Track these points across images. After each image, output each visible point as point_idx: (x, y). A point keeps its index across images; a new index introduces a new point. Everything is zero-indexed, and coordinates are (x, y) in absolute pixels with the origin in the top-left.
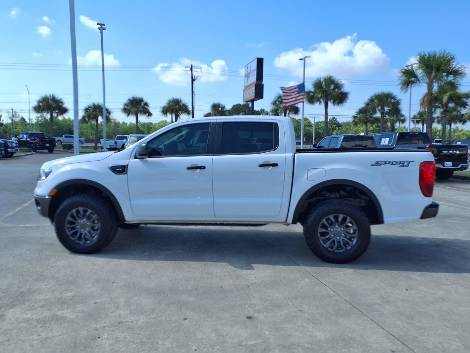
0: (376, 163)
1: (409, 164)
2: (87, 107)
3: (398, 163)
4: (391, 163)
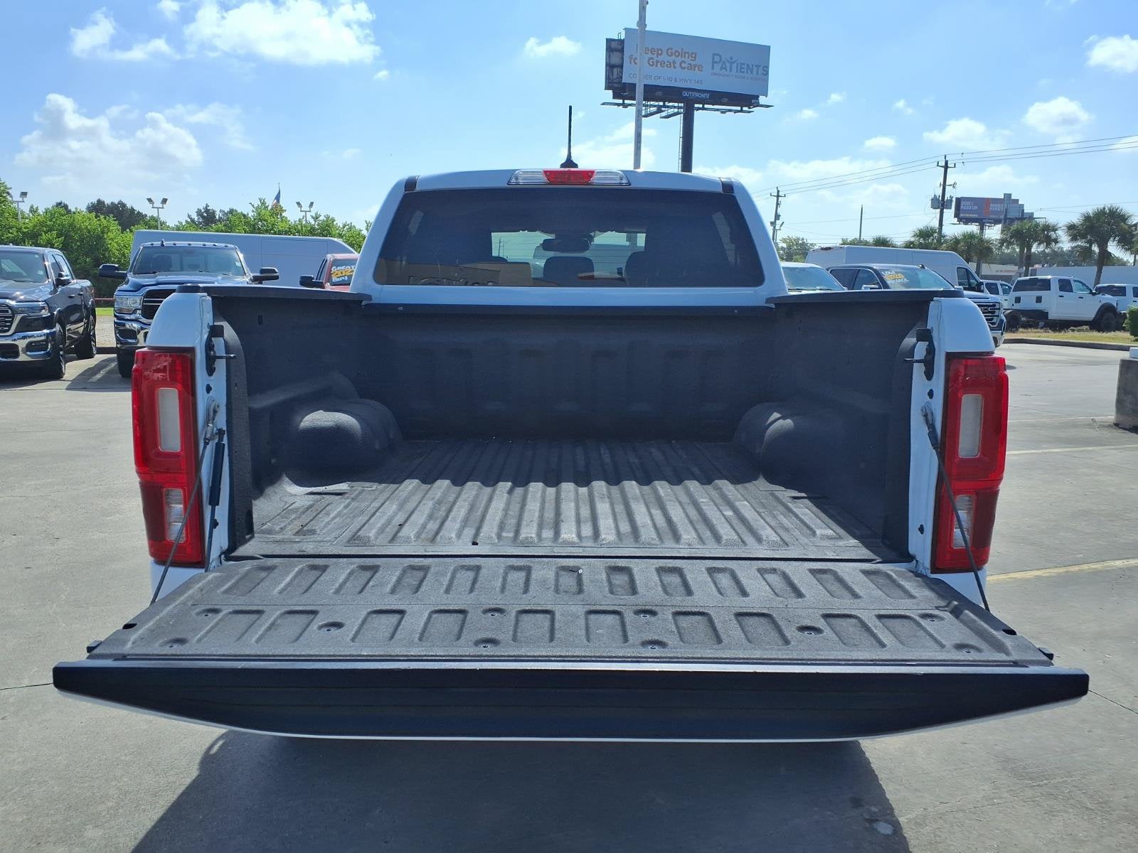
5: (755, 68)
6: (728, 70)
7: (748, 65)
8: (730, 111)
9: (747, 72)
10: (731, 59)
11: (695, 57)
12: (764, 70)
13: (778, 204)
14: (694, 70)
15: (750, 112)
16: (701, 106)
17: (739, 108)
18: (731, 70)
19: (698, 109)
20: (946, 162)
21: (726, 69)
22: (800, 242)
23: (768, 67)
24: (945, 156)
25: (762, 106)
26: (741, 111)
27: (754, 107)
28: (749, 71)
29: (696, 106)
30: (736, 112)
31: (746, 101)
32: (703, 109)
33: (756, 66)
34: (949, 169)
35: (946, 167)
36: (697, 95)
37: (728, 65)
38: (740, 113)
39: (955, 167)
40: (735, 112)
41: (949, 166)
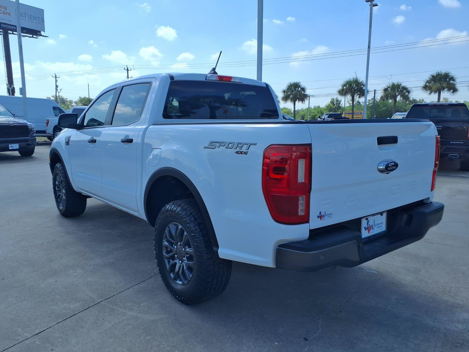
0: (210, 144)
1: (248, 149)
2: (386, 87)
3: (236, 146)
4: (226, 146)
5: (37, 19)
6: (24, 17)
7: (34, 16)
8: (27, 36)
9: (34, 20)
10: (25, 12)
11: (6, 9)
12: (42, 20)
13: (56, 81)
14: (6, 15)
15: (37, 38)
16: (11, 32)
17: (31, 36)
18: (25, 18)
19: (10, 33)
20: (128, 68)
21: (23, 16)
22: (61, 97)
23: (43, 19)
24: (127, 66)
25: (43, 36)
26: (33, 37)
27: (39, 36)
28: (34, 19)
29: (9, 32)
30: (31, 37)
31: (35, 33)
32: (13, 34)
33: (38, 17)
34: (129, 71)
35: (128, 70)
36: (10, 27)
37: (24, 15)
38: (32, 38)
39: (131, 70)
40: (29, 37)
41: (129, 70)
